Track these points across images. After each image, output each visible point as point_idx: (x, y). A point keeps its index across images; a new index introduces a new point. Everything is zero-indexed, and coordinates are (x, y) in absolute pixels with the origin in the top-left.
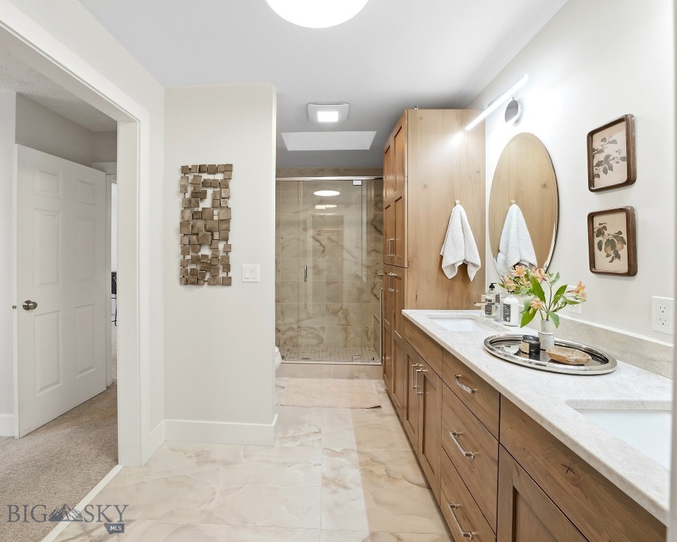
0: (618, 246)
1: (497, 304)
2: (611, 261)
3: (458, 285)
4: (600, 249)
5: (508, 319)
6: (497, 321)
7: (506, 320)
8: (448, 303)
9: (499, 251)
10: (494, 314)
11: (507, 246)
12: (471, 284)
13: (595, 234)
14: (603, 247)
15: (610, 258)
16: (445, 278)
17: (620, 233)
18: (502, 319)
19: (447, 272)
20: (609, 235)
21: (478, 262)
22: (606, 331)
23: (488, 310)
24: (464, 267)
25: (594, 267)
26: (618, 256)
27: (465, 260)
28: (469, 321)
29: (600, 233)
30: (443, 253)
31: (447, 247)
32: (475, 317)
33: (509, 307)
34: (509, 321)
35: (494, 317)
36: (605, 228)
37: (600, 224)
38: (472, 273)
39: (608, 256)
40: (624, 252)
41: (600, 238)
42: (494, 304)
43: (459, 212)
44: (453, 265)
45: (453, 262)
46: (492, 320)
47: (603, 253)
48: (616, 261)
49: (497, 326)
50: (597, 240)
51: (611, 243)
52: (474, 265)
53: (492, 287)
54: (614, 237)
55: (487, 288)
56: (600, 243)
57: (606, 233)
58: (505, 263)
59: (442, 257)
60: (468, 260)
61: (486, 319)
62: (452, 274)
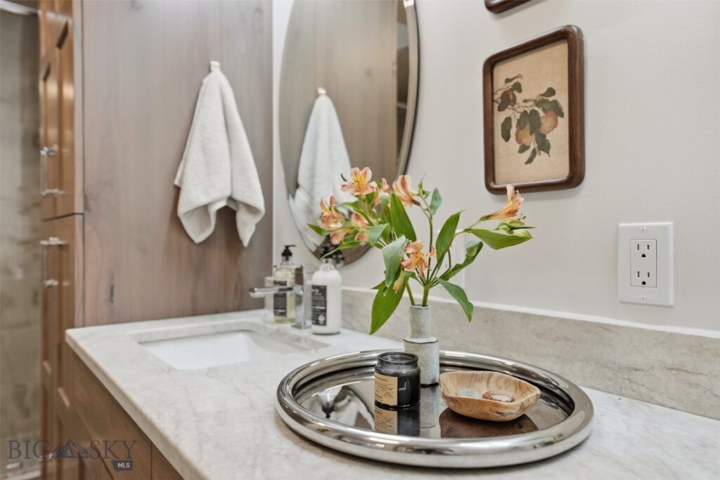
0: (546, 123)
1: (298, 289)
2: (530, 161)
3: (217, 257)
4: (506, 137)
5: (321, 319)
6: (298, 326)
7: (317, 323)
8: (194, 300)
9: (297, 186)
10: (291, 313)
11: (312, 176)
12: (244, 255)
13: (496, 106)
14: (513, 131)
15: (528, 154)
16: (186, 241)
17: (551, 92)
18: (309, 322)
19: (191, 227)
20: (525, 101)
21: (259, 202)
22: (525, 316)
23: (280, 306)
24: (228, 215)
25: (494, 180)
26: (544, 146)
27: (231, 199)
28: (241, 335)
29: (508, 100)
30: (181, 181)
31: (190, 164)
32: (254, 324)
33: (322, 290)
34: (325, 324)
35: (292, 320)
36: (518, 87)
37: (508, 81)
38: (247, 228)
39: (523, 149)
40: (558, 135)
41: (508, 112)
42: (290, 289)
43: (217, 86)
44: (205, 208)
45: (204, 200)
46: (287, 326)
47: (513, 144)
48: (541, 157)
49: (298, 339)
50: (500, 118)
51: (530, 121)
52: (252, 209)
53: (287, 254)
54: (538, 103)
55: (277, 258)
56: (507, 124)
57: (520, 97)
58: (309, 210)
59: (178, 190)
60: (238, 197)
61: (276, 326)
62: (202, 230)
